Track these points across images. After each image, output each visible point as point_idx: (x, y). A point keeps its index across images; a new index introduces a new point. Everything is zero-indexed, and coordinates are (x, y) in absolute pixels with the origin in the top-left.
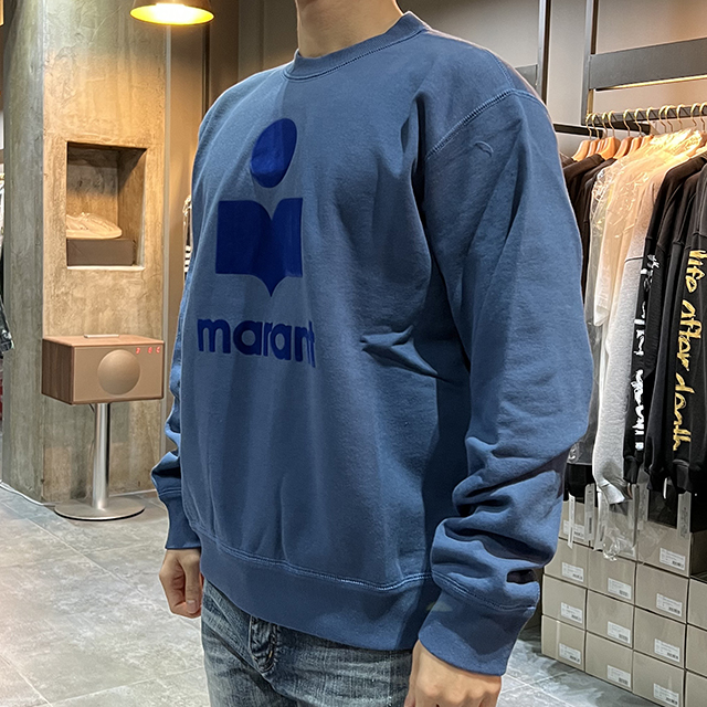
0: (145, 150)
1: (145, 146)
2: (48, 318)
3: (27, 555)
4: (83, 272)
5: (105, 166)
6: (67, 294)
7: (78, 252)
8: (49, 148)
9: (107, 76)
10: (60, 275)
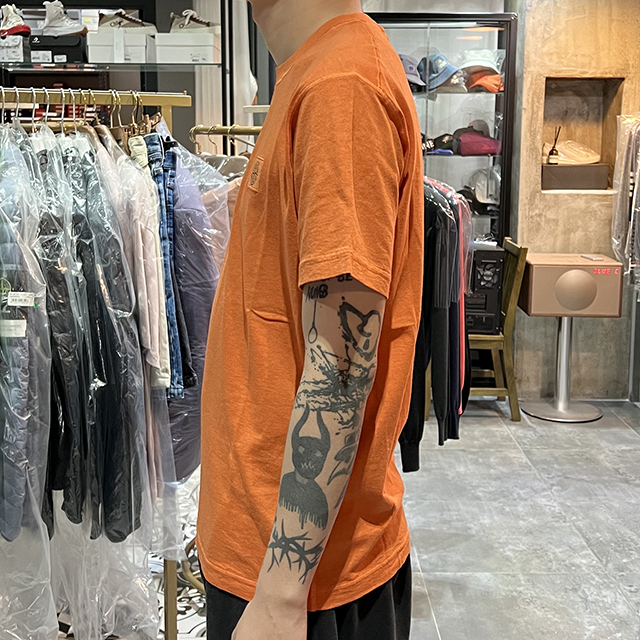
0: (623, 79)
1: (624, 76)
2: (522, 237)
3: (476, 442)
4: (556, 196)
5: (590, 95)
6: (540, 215)
7: (554, 176)
8: (528, 84)
9: (587, 12)
10: (534, 198)
